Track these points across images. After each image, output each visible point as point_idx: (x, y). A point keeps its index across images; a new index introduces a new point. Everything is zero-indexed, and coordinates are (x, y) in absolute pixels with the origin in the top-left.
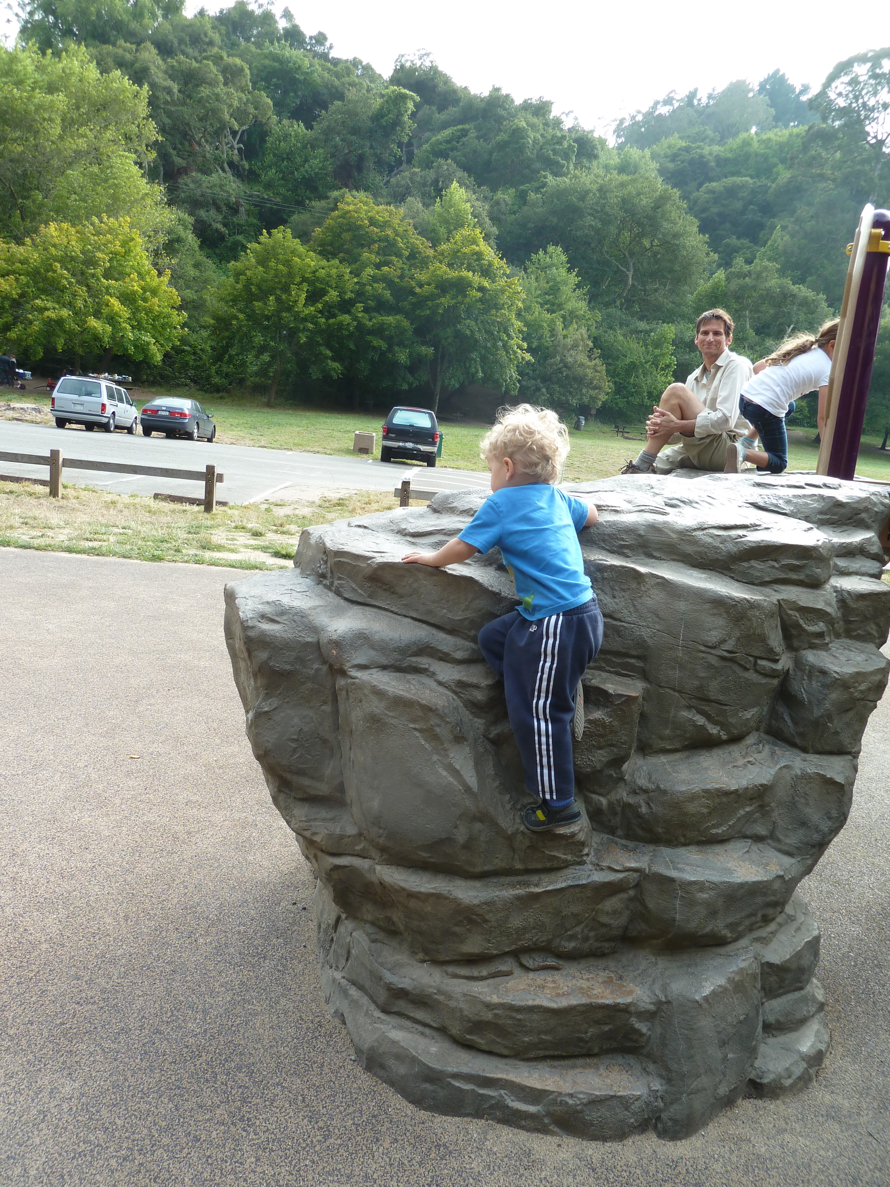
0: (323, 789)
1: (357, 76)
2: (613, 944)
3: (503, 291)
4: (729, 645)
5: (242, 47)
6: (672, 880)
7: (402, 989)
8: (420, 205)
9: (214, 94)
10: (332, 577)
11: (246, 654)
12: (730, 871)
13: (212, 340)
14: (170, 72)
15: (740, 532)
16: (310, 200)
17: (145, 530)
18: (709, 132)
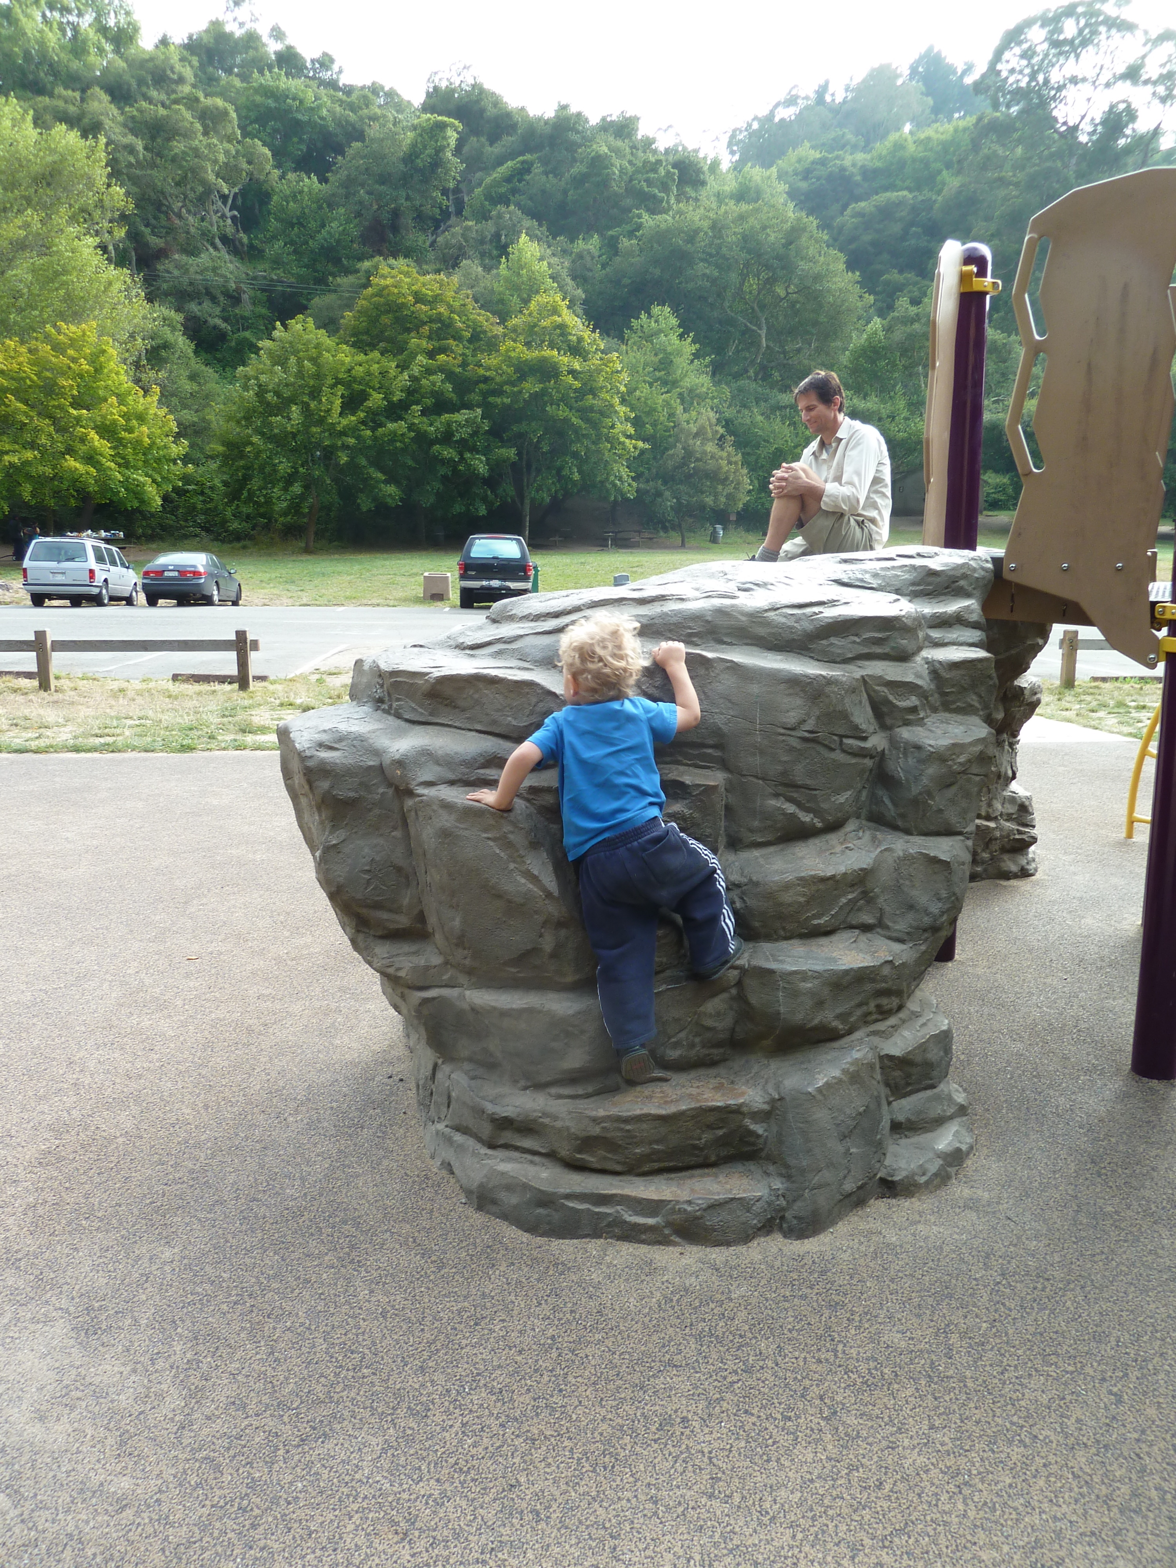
0: (403, 921)
1: (380, 106)
2: (722, 1050)
3: (599, 371)
4: (810, 725)
5: (223, 83)
6: (772, 972)
7: (506, 1118)
8: (480, 269)
9: (190, 148)
10: (390, 700)
11: (307, 787)
12: (835, 960)
13: (225, 473)
14: (131, 125)
15: (816, 609)
16: (334, 276)
17: (167, 718)
18: (850, 136)
